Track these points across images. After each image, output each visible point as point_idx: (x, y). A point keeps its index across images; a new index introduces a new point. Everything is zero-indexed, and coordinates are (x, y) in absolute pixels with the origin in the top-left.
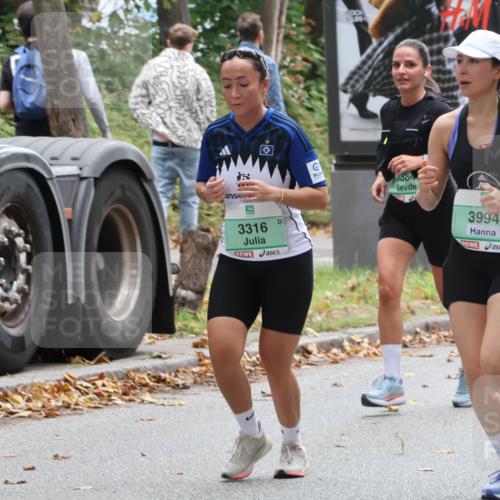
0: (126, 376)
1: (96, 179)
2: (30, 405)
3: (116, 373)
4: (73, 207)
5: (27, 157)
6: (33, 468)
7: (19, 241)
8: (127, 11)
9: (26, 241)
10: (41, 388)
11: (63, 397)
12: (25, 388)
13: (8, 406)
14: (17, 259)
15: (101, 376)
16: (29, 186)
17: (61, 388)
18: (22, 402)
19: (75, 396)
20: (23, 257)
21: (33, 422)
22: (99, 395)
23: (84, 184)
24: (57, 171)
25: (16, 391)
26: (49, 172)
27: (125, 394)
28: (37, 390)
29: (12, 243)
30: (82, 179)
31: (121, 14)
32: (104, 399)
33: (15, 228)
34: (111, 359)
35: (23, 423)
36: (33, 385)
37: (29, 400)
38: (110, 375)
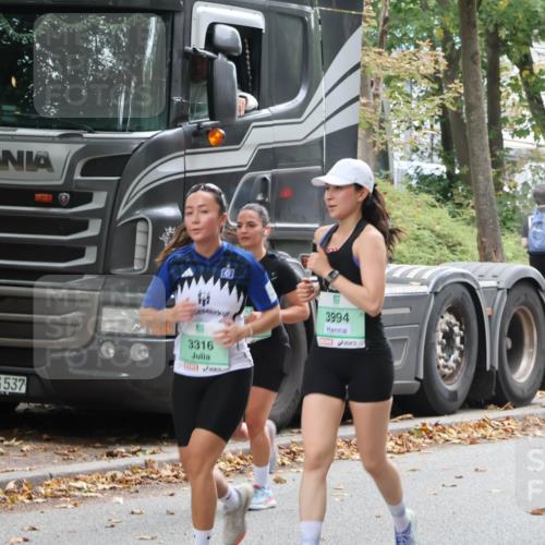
0: (524, 419)
1: (508, 290)
2: (460, 435)
3: (517, 417)
4: (492, 307)
5: (463, 275)
6: (461, 477)
7: (456, 329)
8: (534, 182)
9: (461, 329)
10: (467, 425)
11: (482, 431)
12: (456, 424)
13: (446, 436)
14: (454, 341)
15: (508, 418)
16: (463, 293)
17: (480, 425)
18: (455, 434)
19: (490, 431)
20: (458, 340)
21: (461, 447)
22: (506, 430)
23: (500, 292)
24: (483, 284)
25: (451, 427)
26: (477, 284)
27: (523, 430)
28: (464, 426)
29: (451, 330)
30: (499, 289)
31: (530, 183)
32: (509, 433)
33: (454, 321)
34: (514, 407)
35: (454, 447)
36: (462, 423)
37: (459, 432)
38: (513, 418)
